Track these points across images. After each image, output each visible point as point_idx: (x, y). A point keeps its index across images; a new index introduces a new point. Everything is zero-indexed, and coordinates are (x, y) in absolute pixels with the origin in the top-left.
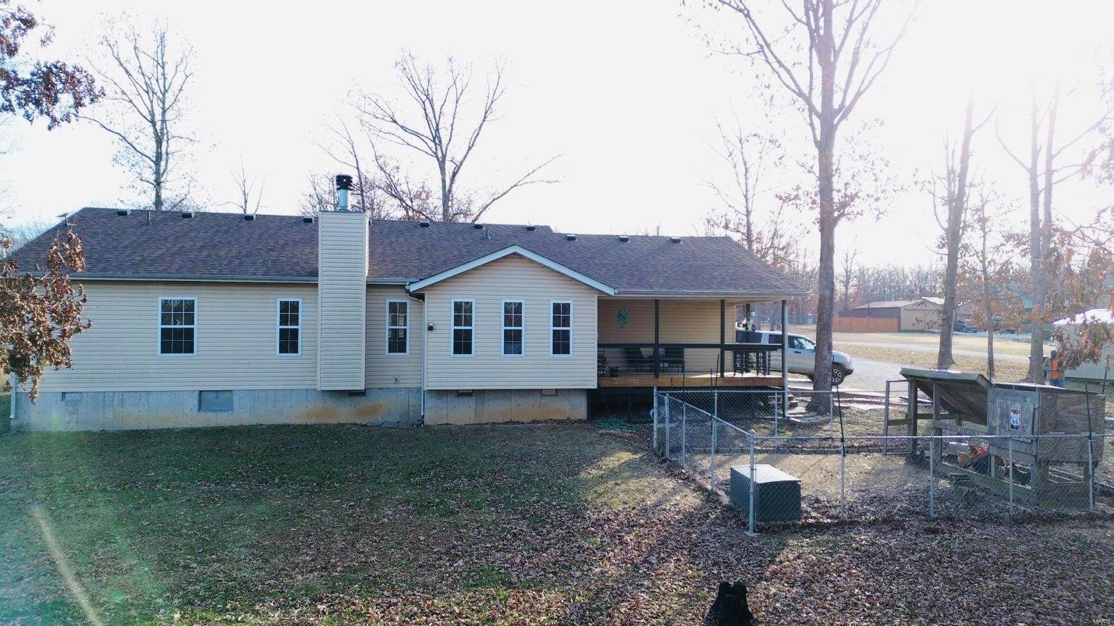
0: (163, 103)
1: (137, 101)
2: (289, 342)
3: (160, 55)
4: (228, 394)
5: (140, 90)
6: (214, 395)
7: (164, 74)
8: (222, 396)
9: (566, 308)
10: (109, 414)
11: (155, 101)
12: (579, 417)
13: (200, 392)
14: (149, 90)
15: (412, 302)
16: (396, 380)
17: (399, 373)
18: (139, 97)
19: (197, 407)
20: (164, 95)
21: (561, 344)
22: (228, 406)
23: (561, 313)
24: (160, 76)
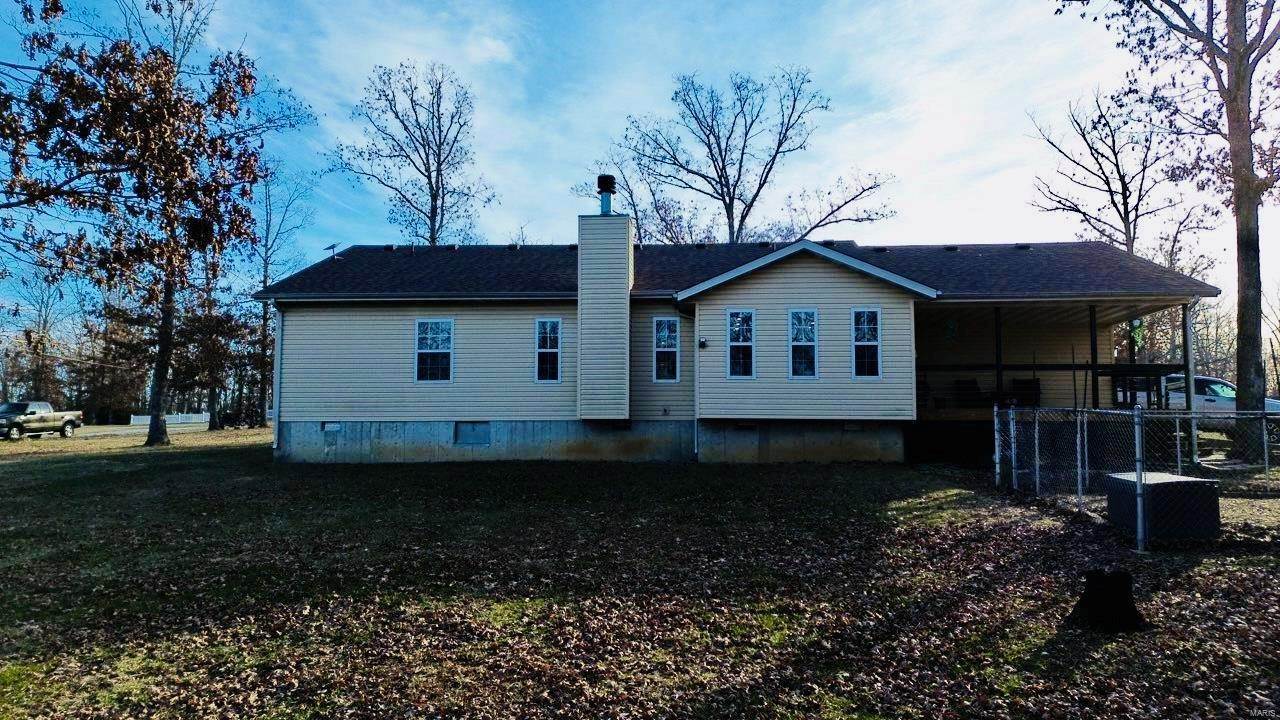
0: (439, 155)
1: (415, 157)
2: (548, 367)
3: (436, 108)
4: (484, 426)
5: (418, 144)
6: (470, 427)
7: (439, 128)
8: (479, 428)
9: (873, 318)
10: (367, 446)
11: (431, 157)
12: (893, 458)
13: (457, 423)
14: (426, 144)
15: (683, 320)
16: (665, 411)
17: (669, 403)
18: (416, 153)
19: (452, 441)
20: (439, 147)
21: (866, 363)
22: (486, 439)
23: (866, 322)
24: (436, 129)
